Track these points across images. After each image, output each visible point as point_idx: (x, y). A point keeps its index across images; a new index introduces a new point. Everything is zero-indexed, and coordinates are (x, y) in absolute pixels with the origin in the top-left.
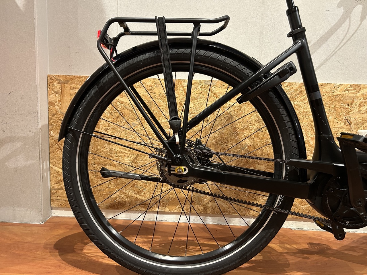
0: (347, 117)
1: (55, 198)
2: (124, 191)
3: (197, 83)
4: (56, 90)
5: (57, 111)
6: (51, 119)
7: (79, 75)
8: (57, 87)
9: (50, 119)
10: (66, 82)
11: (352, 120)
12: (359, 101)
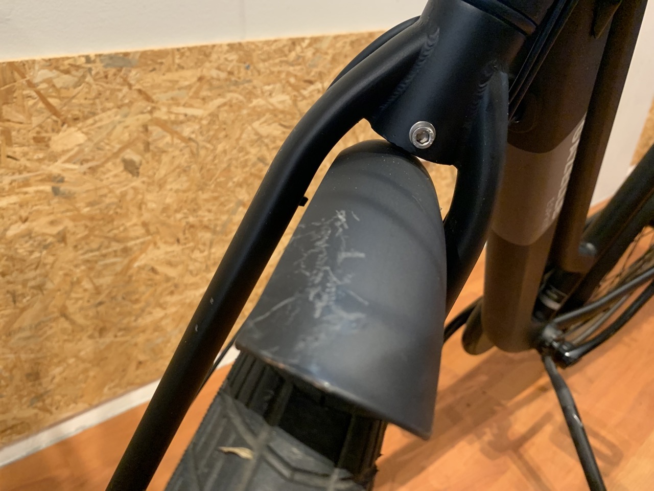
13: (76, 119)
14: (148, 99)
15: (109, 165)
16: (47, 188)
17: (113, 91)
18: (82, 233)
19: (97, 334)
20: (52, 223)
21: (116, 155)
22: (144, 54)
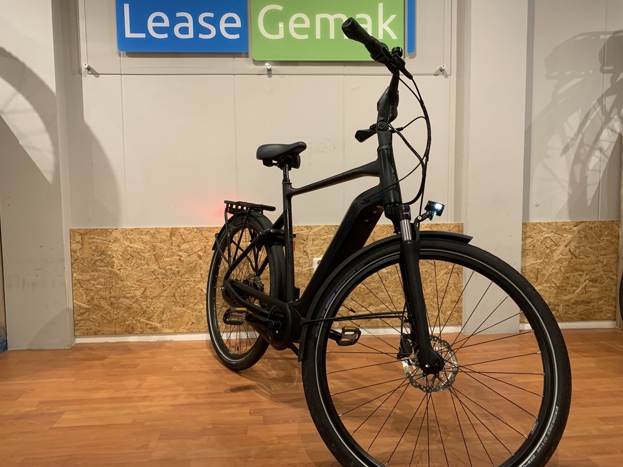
0: (305, 249)
1: (78, 328)
2: (136, 318)
3: (190, 230)
4: (77, 240)
5: (78, 257)
6: (74, 263)
7: (95, 228)
8: (78, 238)
9: (72, 264)
10: (86, 234)
11: (309, 251)
12: (311, 238)
13: (188, 242)
14: (207, 239)
15: (194, 255)
16: (178, 258)
17: (198, 236)
18: (184, 272)
19: (182, 306)
20: (177, 267)
21: (196, 253)
22: (207, 228)
